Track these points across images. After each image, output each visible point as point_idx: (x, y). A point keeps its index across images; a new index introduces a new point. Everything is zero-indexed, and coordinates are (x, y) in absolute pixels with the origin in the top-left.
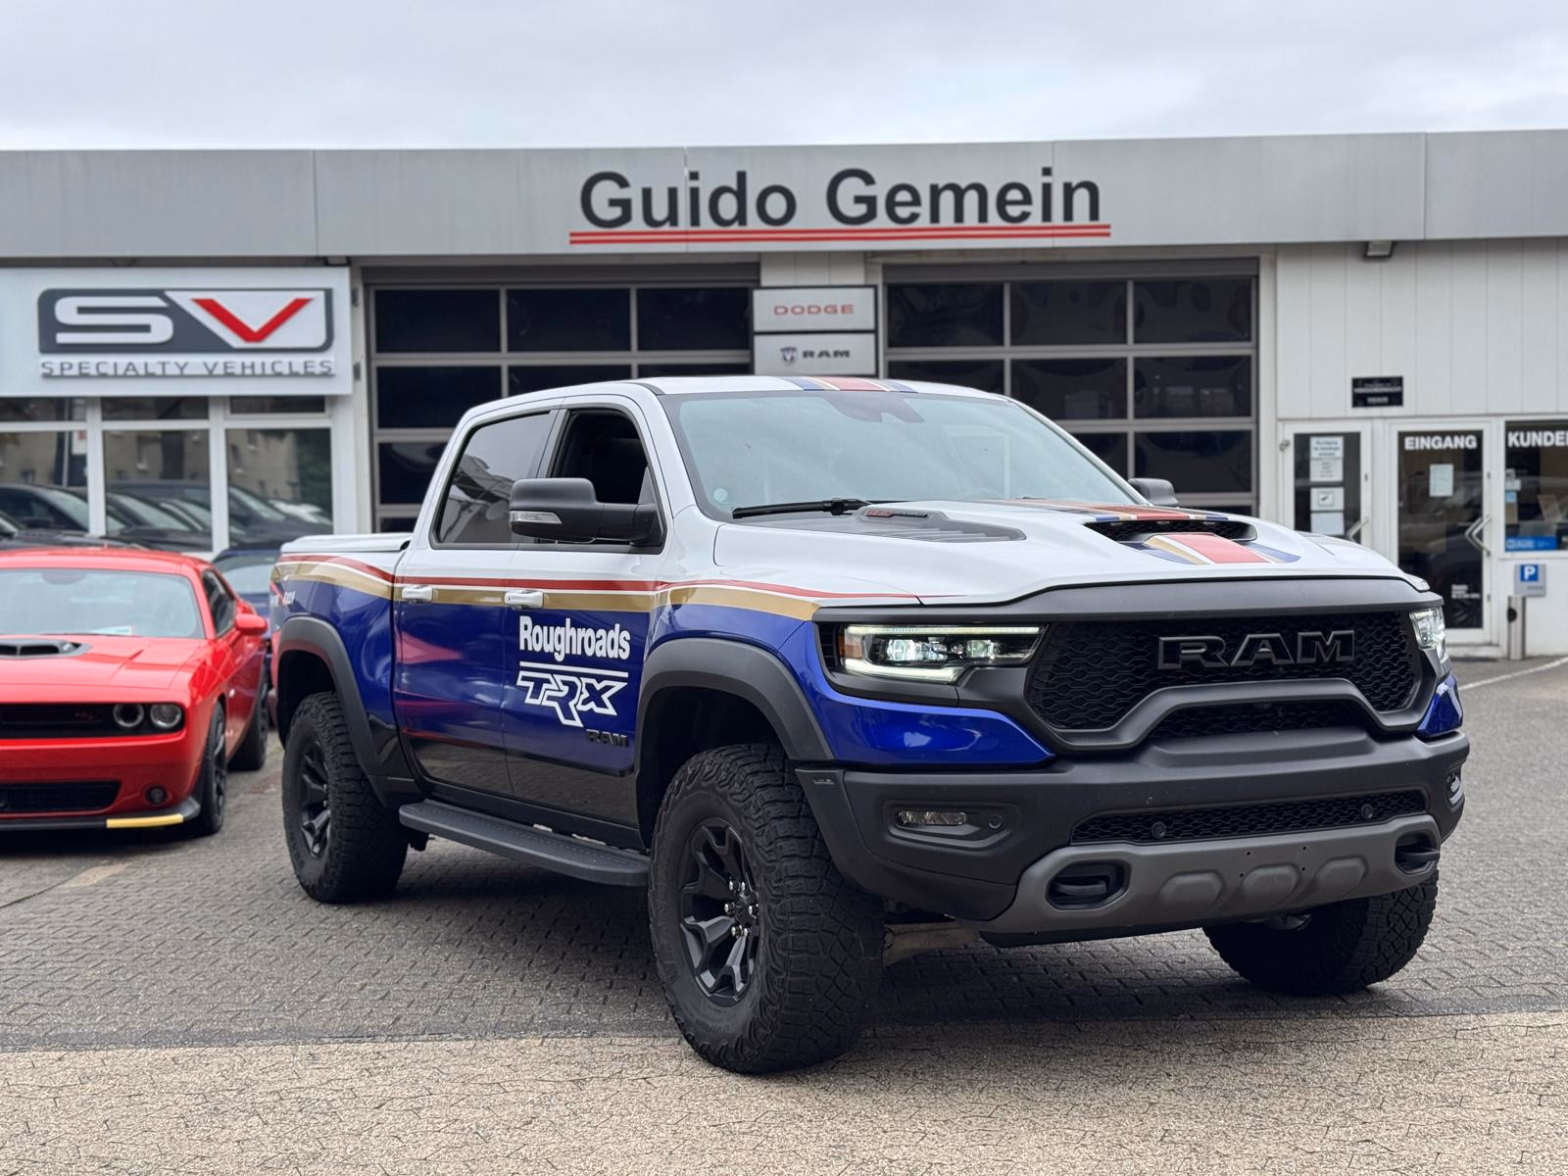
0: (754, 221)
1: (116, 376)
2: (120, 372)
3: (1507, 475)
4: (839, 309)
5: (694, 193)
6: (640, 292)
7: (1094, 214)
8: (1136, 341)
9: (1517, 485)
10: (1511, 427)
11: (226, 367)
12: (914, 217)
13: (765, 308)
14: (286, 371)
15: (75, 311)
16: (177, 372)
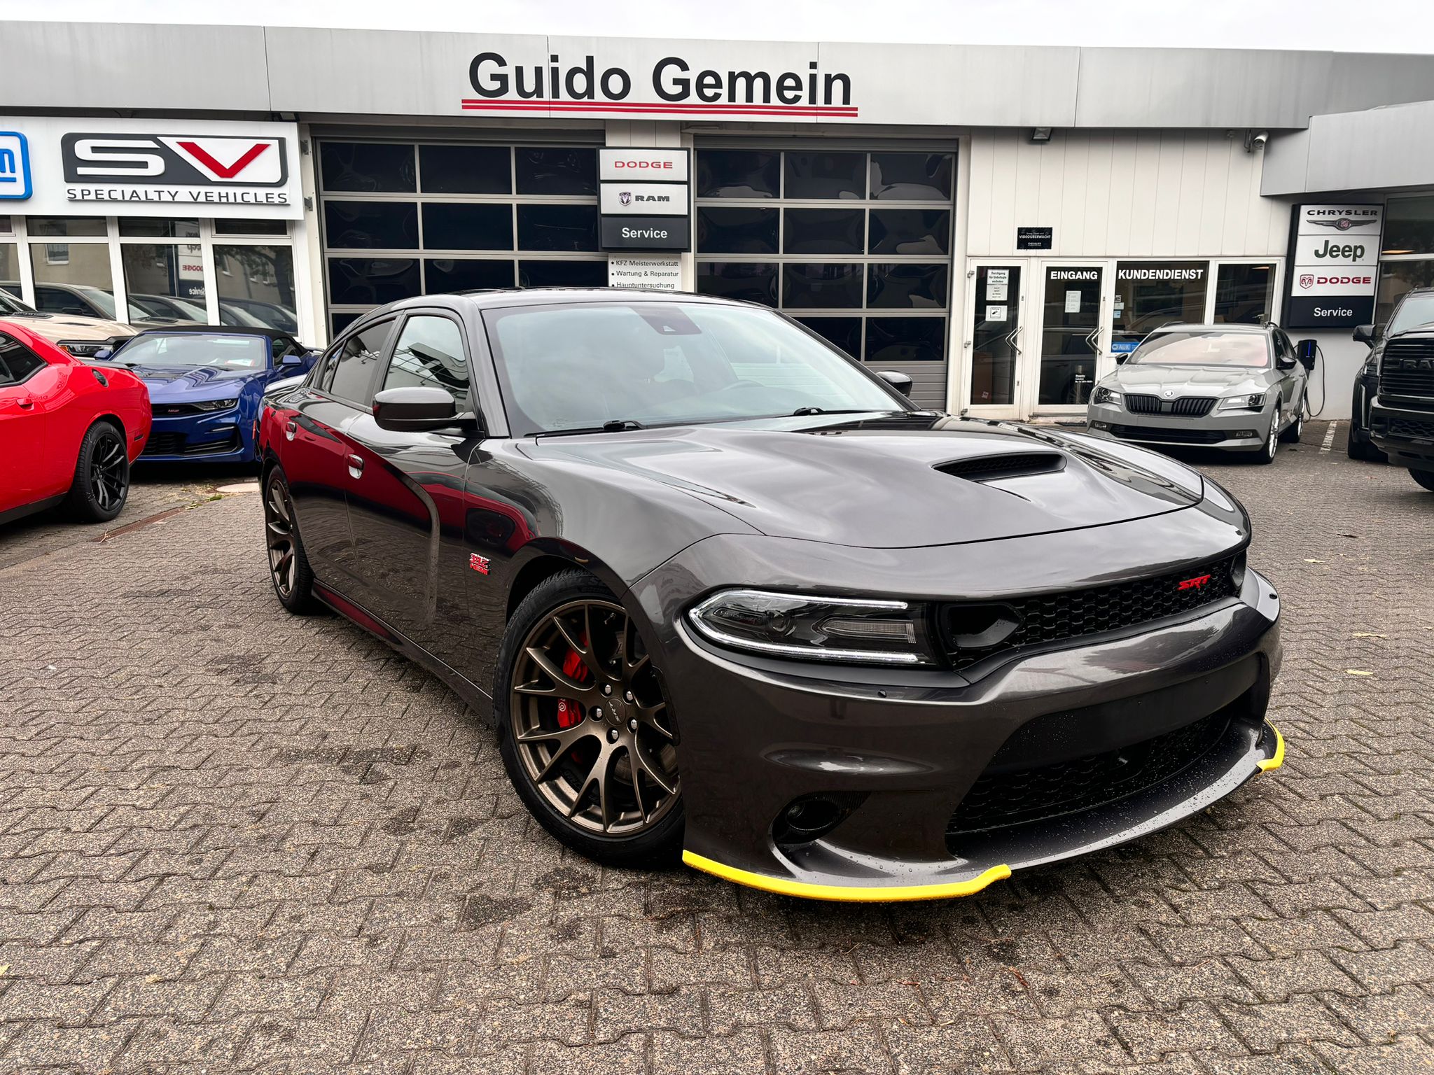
0: (599, 96)
1: (123, 201)
2: (127, 198)
3: (1116, 299)
4: (662, 166)
5: (555, 72)
6: (516, 149)
7: (846, 99)
8: (872, 197)
9: (1121, 306)
10: (1121, 266)
11: (206, 197)
12: (717, 96)
13: (608, 162)
14: (253, 201)
15: (90, 150)
16: (171, 199)
